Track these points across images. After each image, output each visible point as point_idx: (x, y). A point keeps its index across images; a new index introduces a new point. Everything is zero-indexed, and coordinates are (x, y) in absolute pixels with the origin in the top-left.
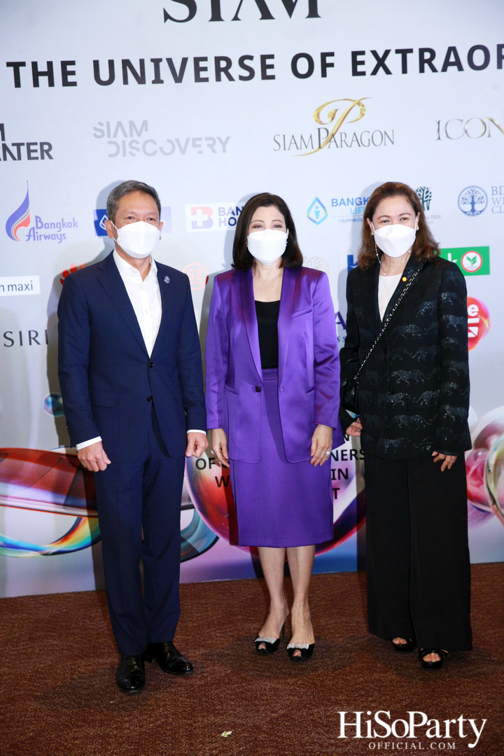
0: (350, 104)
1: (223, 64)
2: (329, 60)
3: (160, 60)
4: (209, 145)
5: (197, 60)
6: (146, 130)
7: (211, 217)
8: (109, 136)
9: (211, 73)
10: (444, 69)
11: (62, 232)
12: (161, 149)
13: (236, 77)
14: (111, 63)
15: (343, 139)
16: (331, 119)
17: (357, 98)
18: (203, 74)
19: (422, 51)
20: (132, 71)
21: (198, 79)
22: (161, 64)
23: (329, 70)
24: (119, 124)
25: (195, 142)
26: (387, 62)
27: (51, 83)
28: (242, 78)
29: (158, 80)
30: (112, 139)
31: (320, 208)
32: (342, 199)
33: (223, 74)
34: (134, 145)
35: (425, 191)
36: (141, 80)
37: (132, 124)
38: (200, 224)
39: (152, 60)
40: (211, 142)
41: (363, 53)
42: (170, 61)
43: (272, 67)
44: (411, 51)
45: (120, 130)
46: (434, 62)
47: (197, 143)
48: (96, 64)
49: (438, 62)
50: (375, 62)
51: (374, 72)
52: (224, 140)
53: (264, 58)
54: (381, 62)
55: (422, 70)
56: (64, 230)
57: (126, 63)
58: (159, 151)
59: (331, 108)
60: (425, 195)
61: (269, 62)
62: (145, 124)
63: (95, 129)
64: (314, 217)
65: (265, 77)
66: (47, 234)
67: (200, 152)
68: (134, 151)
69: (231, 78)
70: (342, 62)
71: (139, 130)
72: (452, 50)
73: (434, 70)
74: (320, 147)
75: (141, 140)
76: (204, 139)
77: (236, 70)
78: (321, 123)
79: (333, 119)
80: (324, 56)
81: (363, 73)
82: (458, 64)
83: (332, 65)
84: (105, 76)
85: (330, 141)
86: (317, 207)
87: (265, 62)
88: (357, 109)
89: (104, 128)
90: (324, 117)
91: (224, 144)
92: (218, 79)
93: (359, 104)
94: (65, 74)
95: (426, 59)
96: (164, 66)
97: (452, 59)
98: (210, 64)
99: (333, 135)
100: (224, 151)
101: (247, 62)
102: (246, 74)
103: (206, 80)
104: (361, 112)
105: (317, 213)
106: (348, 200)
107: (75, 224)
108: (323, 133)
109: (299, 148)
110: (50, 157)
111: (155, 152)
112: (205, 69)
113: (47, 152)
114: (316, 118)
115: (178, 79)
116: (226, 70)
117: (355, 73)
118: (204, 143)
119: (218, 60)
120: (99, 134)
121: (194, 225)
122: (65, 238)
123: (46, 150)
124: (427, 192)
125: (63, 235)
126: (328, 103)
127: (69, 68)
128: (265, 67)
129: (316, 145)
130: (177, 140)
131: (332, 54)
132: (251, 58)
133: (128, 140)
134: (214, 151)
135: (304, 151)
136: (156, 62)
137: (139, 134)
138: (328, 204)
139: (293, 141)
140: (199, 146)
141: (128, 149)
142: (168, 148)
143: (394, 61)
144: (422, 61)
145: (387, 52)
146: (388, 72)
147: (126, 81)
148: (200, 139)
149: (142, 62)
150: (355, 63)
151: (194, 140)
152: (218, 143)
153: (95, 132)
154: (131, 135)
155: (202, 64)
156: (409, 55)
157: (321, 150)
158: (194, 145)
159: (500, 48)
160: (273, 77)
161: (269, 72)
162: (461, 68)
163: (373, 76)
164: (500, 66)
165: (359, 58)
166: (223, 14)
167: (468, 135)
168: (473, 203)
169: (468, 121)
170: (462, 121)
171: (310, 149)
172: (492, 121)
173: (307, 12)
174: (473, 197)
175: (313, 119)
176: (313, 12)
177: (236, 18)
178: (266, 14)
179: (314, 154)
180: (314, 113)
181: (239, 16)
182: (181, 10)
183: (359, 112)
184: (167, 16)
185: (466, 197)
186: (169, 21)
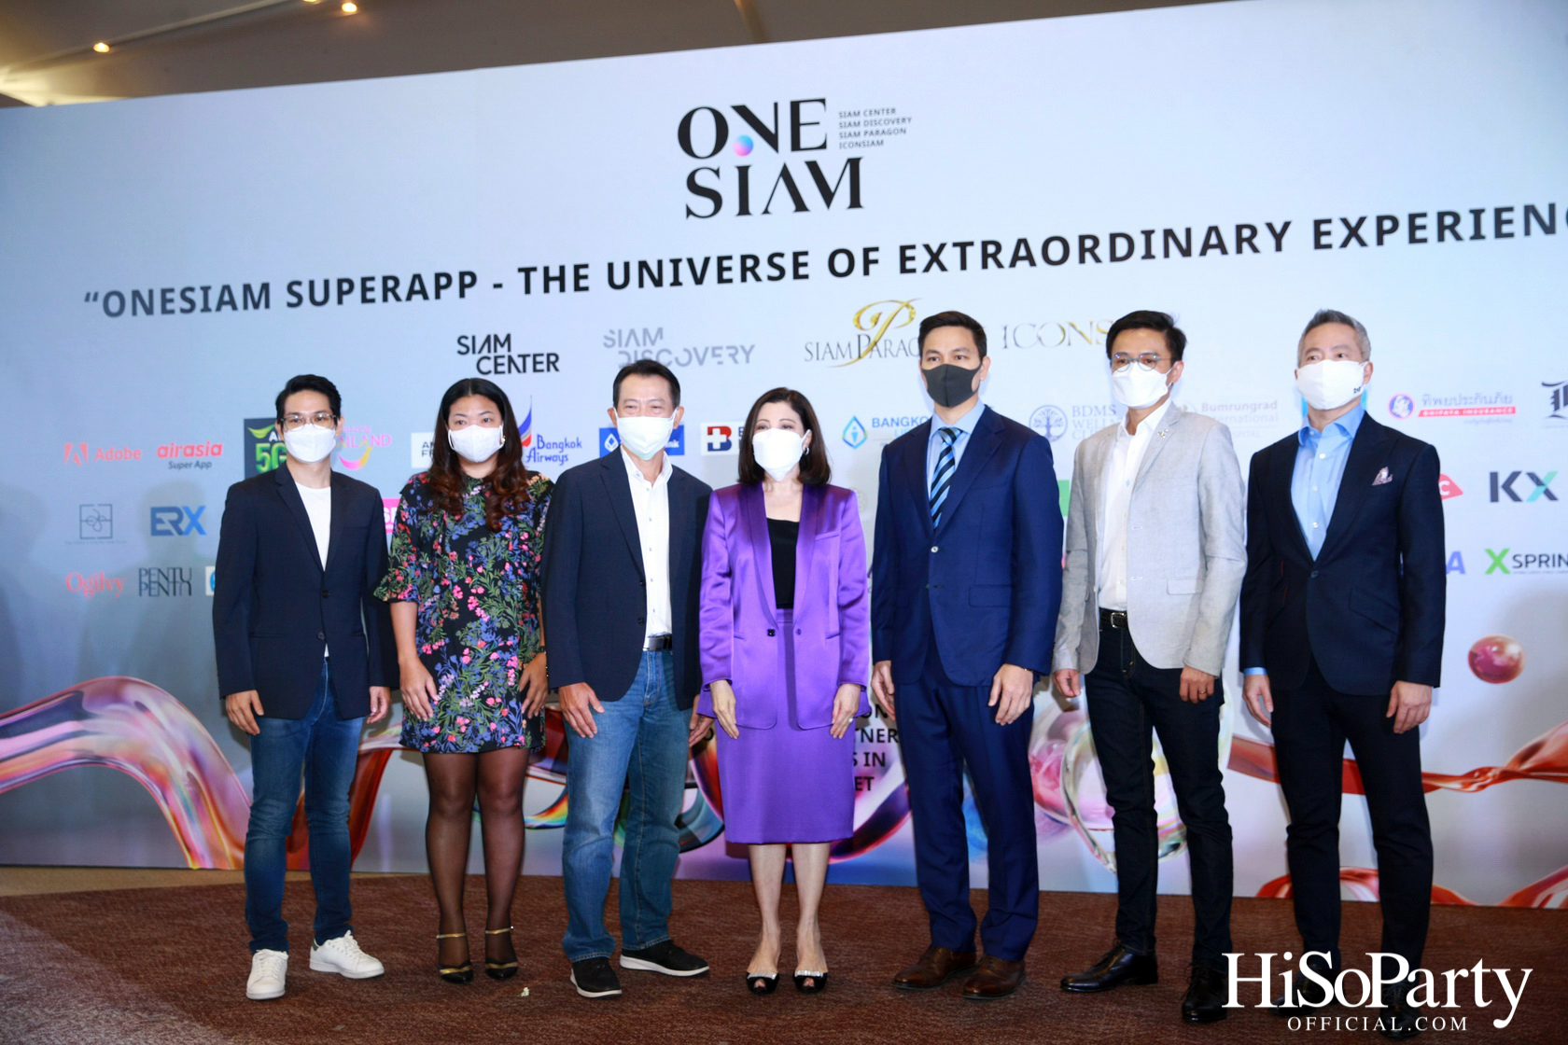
0: (896, 307)
1: (750, 263)
2: (872, 256)
3: (680, 260)
4: (730, 355)
5: (720, 259)
6: (661, 338)
7: (730, 438)
8: (620, 345)
9: (735, 274)
11: (564, 453)
12: (677, 359)
13: (763, 277)
14: (627, 265)
15: (889, 347)
16: (873, 324)
17: (905, 300)
18: (726, 275)
19: (985, 244)
20: (650, 274)
21: (721, 280)
22: (680, 265)
23: (872, 267)
24: (632, 332)
25: (715, 351)
26: (942, 257)
27: (562, 289)
28: (771, 278)
29: (676, 282)
30: (623, 349)
31: (859, 429)
32: (885, 420)
33: (749, 275)
34: (648, 355)
36: (658, 282)
37: (646, 332)
38: (717, 446)
39: (672, 261)
40: (733, 351)
41: (913, 247)
42: (690, 261)
43: (805, 265)
45: (632, 338)
46: (1000, 257)
47: (717, 352)
48: (611, 266)
50: (927, 258)
51: (927, 269)
52: (747, 349)
53: (796, 255)
54: (935, 257)
55: (985, 266)
56: (567, 451)
57: (643, 265)
58: (675, 363)
59: (872, 312)
61: (802, 259)
62: (660, 331)
63: (606, 338)
64: (850, 439)
65: (797, 276)
66: (548, 456)
67: (720, 363)
69: (758, 278)
70: (888, 258)
71: (653, 337)
74: (860, 357)
75: (656, 349)
76: (725, 348)
77: (764, 270)
78: (861, 328)
79: (876, 323)
80: (867, 251)
81: (913, 271)
82: (1029, 258)
83: (876, 262)
84: (619, 279)
85: (872, 349)
86: (855, 428)
88: (905, 312)
89: (616, 337)
90: (865, 321)
91: (747, 354)
92: (744, 279)
93: (907, 306)
94: (578, 277)
96: (684, 267)
98: (735, 264)
99: (876, 343)
100: (748, 361)
101: (777, 260)
102: (776, 273)
104: (910, 316)
105: (855, 435)
106: (893, 420)
107: (579, 444)
108: (864, 341)
109: (835, 356)
110: (557, 369)
111: (670, 363)
112: (729, 269)
113: (554, 363)
114: (856, 323)
115: (699, 281)
116: (752, 270)
117: (904, 270)
118: (725, 353)
119: (744, 258)
120: (610, 343)
121: (710, 447)
122: (567, 460)
123: (552, 361)
125: (566, 456)
126: (870, 306)
127: (582, 272)
128: (797, 265)
129: (855, 355)
130: (695, 349)
131: (876, 249)
132: (781, 255)
133: (641, 350)
134: (736, 362)
135: (841, 361)
136: (676, 262)
137: (653, 343)
138: (867, 425)
139: (828, 350)
140: (719, 356)
142: (684, 358)
143: (950, 257)
144: (985, 256)
145: (942, 246)
146: (943, 268)
147: (641, 285)
148: (720, 348)
149: (660, 263)
150: (904, 259)
151: (714, 349)
152: (740, 351)
153: (605, 341)
154: (645, 344)
155: (726, 264)
157: (861, 361)
158: (714, 355)
159: (1082, 239)
160: (806, 277)
161: (802, 271)
162: (1033, 263)
163: (926, 274)
164: (1082, 260)
165: (909, 253)
166: (752, 207)
167: (1042, 343)
168: (1048, 427)
169: (1042, 327)
170: (1034, 326)
171: (847, 359)
172: (1073, 326)
173: (848, 202)
174: (1048, 419)
175: (852, 324)
176: (855, 202)
177: (766, 212)
178: (800, 206)
179: (851, 365)
180: (853, 316)
181: (770, 209)
182: (705, 205)
183: (908, 315)
184: (689, 212)
185: (1040, 418)
186: (691, 217)
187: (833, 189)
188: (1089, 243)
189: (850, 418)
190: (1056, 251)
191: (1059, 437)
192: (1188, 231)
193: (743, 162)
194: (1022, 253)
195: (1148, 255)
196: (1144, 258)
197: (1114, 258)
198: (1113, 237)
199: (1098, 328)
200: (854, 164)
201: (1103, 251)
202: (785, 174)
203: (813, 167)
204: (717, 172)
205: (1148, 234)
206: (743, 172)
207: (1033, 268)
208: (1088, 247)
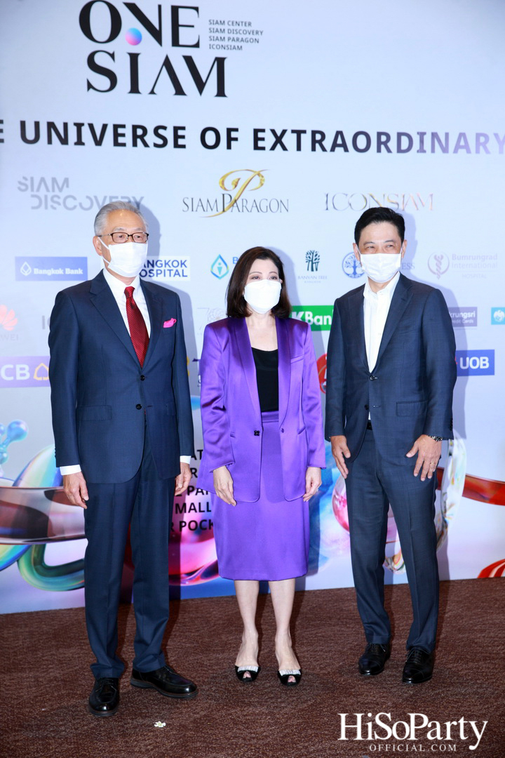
0: (251, 174)
1: (140, 132)
2: (233, 134)
3: (83, 124)
5: (116, 127)
6: (67, 186)
8: (32, 190)
9: (128, 139)
10: (333, 150)
12: (81, 204)
13: (150, 144)
14: (37, 124)
15: (244, 204)
16: (234, 186)
17: (257, 170)
18: (121, 140)
19: (314, 133)
20: (57, 133)
21: (116, 143)
22: (83, 128)
23: (233, 143)
24: (43, 180)
26: (284, 140)
28: (156, 145)
29: (79, 142)
30: (35, 193)
31: (223, 265)
33: (139, 141)
34: (56, 199)
35: (315, 254)
36: (64, 141)
37: (54, 180)
39: (75, 124)
41: (263, 131)
42: (91, 126)
43: (183, 137)
44: (304, 132)
45: (43, 185)
46: (324, 143)
48: (23, 124)
49: (328, 143)
50: (273, 140)
51: (273, 148)
52: (138, 199)
53: (176, 129)
54: (279, 140)
55: (314, 149)
57: (51, 125)
58: (78, 207)
59: (234, 177)
60: (314, 258)
61: (180, 133)
62: (66, 181)
63: (20, 182)
64: (216, 272)
65: (176, 145)
68: (55, 205)
69: (146, 145)
70: (245, 137)
71: (60, 185)
72: (339, 133)
73: (324, 149)
74: (224, 211)
75: (63, 195)
77: (151, 138)
78: (225, 189)
79: (236, 186)
80: (229, 131)
81: (263, 148)
82: (344, 145)
83: (236, 139)
84: (30, 135)
85: (233, 205)
86: (220, 264)
87: (177, 133)
88: (257, 179)
89: (28, 183)
90: (228, 184)
91: (138, 203)
92: (135, 144)
93: (259, 175)
95: (317, 140)
96: (86, 131)
97: (339, 141)
98: (128, 131)
99: (236, 201)
101: (161, 132)
102: (160, 142)
103: (124, 145)
104: (261, 183)
105: (220, 269)
108: (227, 199)
109: (205, 210)
111: (75, 207)
112: (123, 135)
114: (221, 185)
115: (98, 142)
116: (142, 137)
119: (135, 128)
120: (23, 187)
124: (316, 255)
126: (232, 173)
128: (176, 137)
129: (220, 209)
130: (96, 197)
131: (236, 130)
132: (165, 128)
133: (50, 195)
135: (210, 213)
136: (79, 126)
137: (61, 190)
138: (229, 261)
139: (200, 204)
141: (50, 203)
142: (87, 204)
143: (290, 140)
144: (314, 142)
145: (284, 132)
146: (284, 148)
147: (50, 142)
149: (66, 125)
150: (256, 139)
153: (20, 186)
154: (53, 190)
155: (120, 131)
156: (302, 135)
157: (225, 213)
159: (379, 134)
160: (184, 146)
161: (181, 142)
162: (346, 150)
163: (272, 152)
164: (379, 150)
165: (260, 135)
166: (141, 88)
167: (351, 208)
168: (355, 267)
169: (352, 196)
170: (347, 195)
171: (215, 211)
172: (372, 197)
173: (215, 91)
174: (355, 262)
175: (219, 185)
176: (221, 92)
177: (152, 92)
178: (179, 91)
179: (217, 217)
180: (219, 180)
181: (155, 91)
182: (102, 82)
183: (259, 181)
184: (90, 86)
185: (350, 261)
186: (91, 90)
187: (204, 80)
188: (383, 138)
189: (217, 255)
190: (362, 141)
191: (361, 275)
192: (447, 135)
193: (134, 50)
194: (339, 142)
195: (422, 150)
196: (418, 151)
197: (399, 150)
198: (400, 135)
199: (389, 199)
200: (220, 62)
201: (393, 144)
202: (167, 64)
203: (189, 61)
204: (112, 56)
205: (422, 135)
206: (134, 58)
207: (347, 153)
208: (383, 141)
